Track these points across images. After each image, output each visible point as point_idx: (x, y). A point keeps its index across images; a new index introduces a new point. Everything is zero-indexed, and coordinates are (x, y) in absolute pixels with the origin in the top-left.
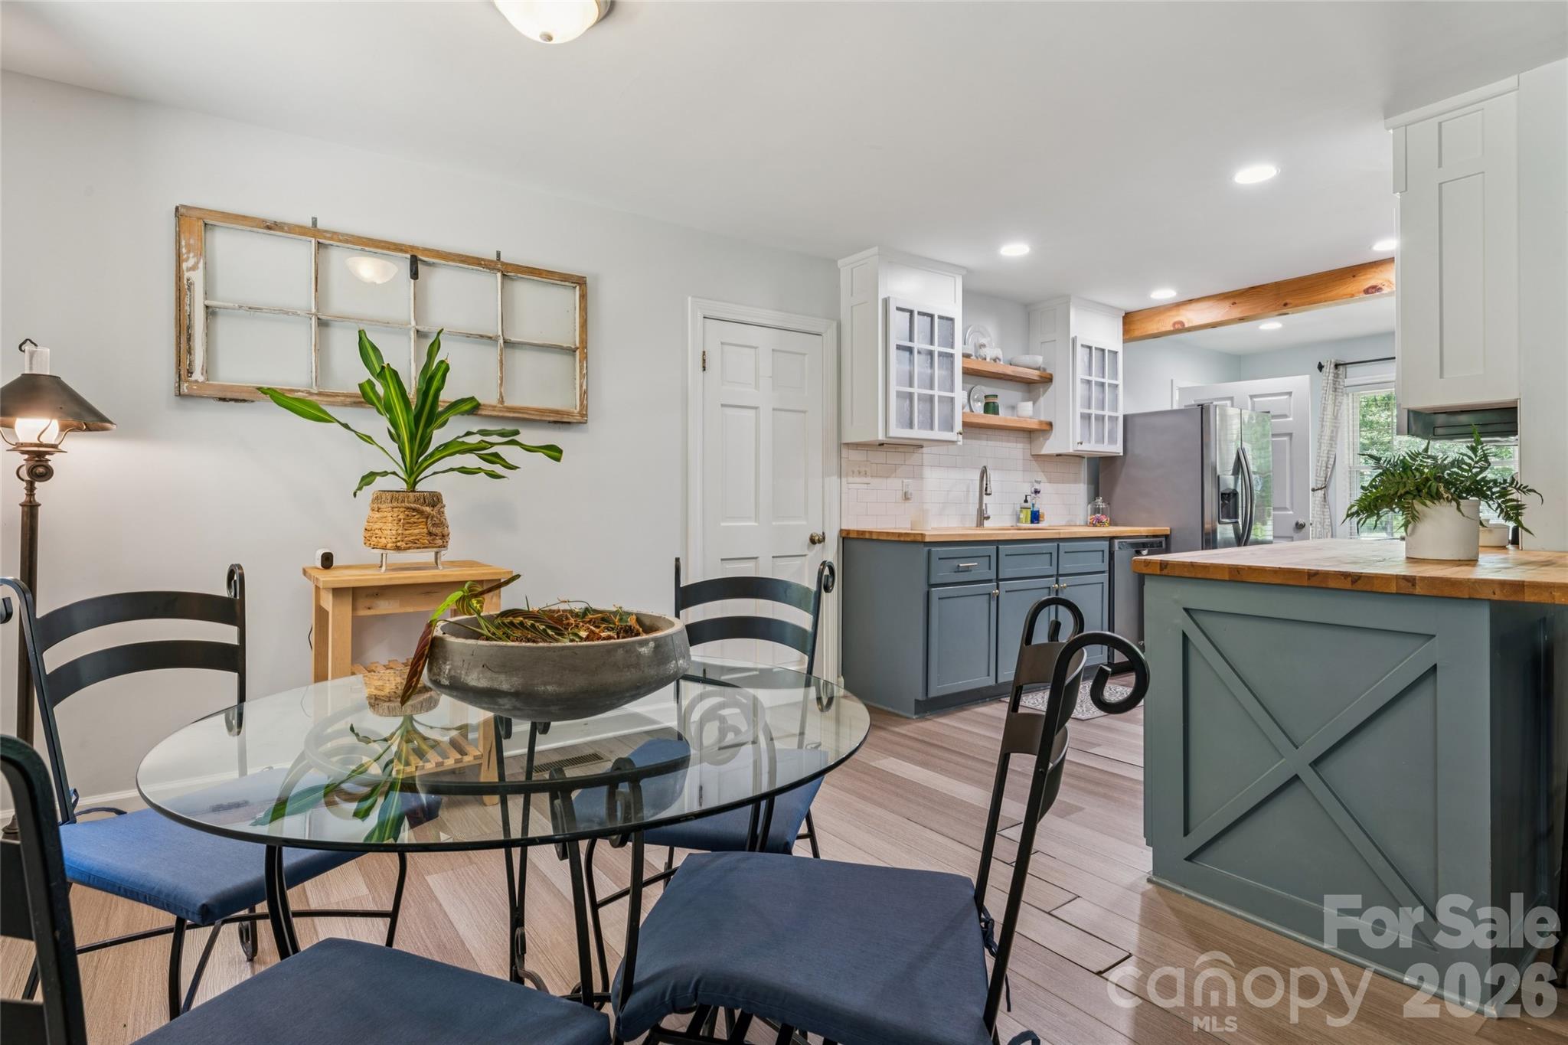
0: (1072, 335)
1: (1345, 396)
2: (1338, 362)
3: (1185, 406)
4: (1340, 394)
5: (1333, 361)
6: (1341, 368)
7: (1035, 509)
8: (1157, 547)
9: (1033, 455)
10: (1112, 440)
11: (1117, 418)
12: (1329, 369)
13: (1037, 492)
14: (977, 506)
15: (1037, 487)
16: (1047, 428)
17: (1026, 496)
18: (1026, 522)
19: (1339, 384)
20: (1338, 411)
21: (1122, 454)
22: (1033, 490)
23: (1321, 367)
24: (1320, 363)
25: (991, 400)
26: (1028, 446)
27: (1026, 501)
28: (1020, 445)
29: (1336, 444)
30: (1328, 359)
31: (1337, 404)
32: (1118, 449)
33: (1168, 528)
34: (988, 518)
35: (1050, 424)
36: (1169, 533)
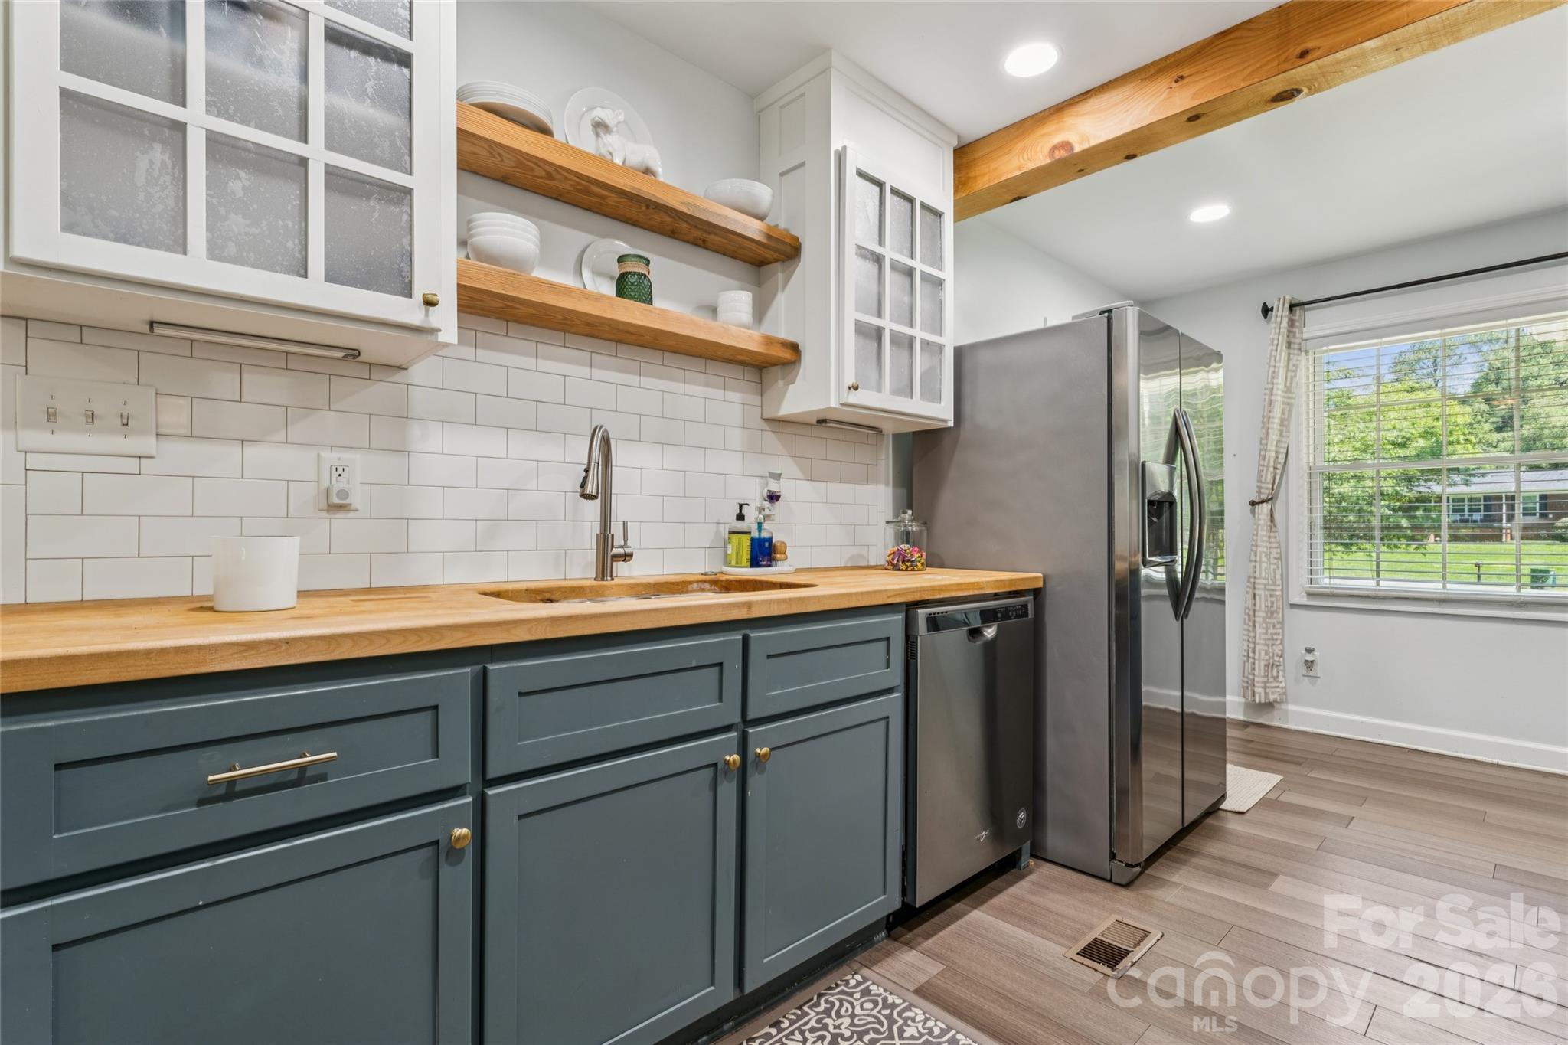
0: (836, 145)
1: (1303, 353)
2: (1293, 303)
3: (1074, 318)
4: (1296, 352)
5: (1288, 297)
6: (1298, 311)
7: (765, 535)
8: (1017, 617)
9: (767, 420)
10: (932, 394)
11: (940, 348)
12: (1281, 312)
13: (773, 497)
14: (597, 529)
15: (774, 486)
16: (787, 355)
17: (741, 506)
18: (738, 565)
19: (1294, 337)
20: (1292, 378)
21: (951, 424)
22: (765, 493)
23: (1266, 311)
24: (1265, 304)
25: (632, 267)
26: (756, 400)
27: (740, 517)
28: (735, 396)
29: (1289, 432)
30: (1278, 296)
31: (1291, 367)
32: (942, 411)
33: (1040, 575)
34: (627, 557)
35: (795, 348)
36: (1040, 585)
